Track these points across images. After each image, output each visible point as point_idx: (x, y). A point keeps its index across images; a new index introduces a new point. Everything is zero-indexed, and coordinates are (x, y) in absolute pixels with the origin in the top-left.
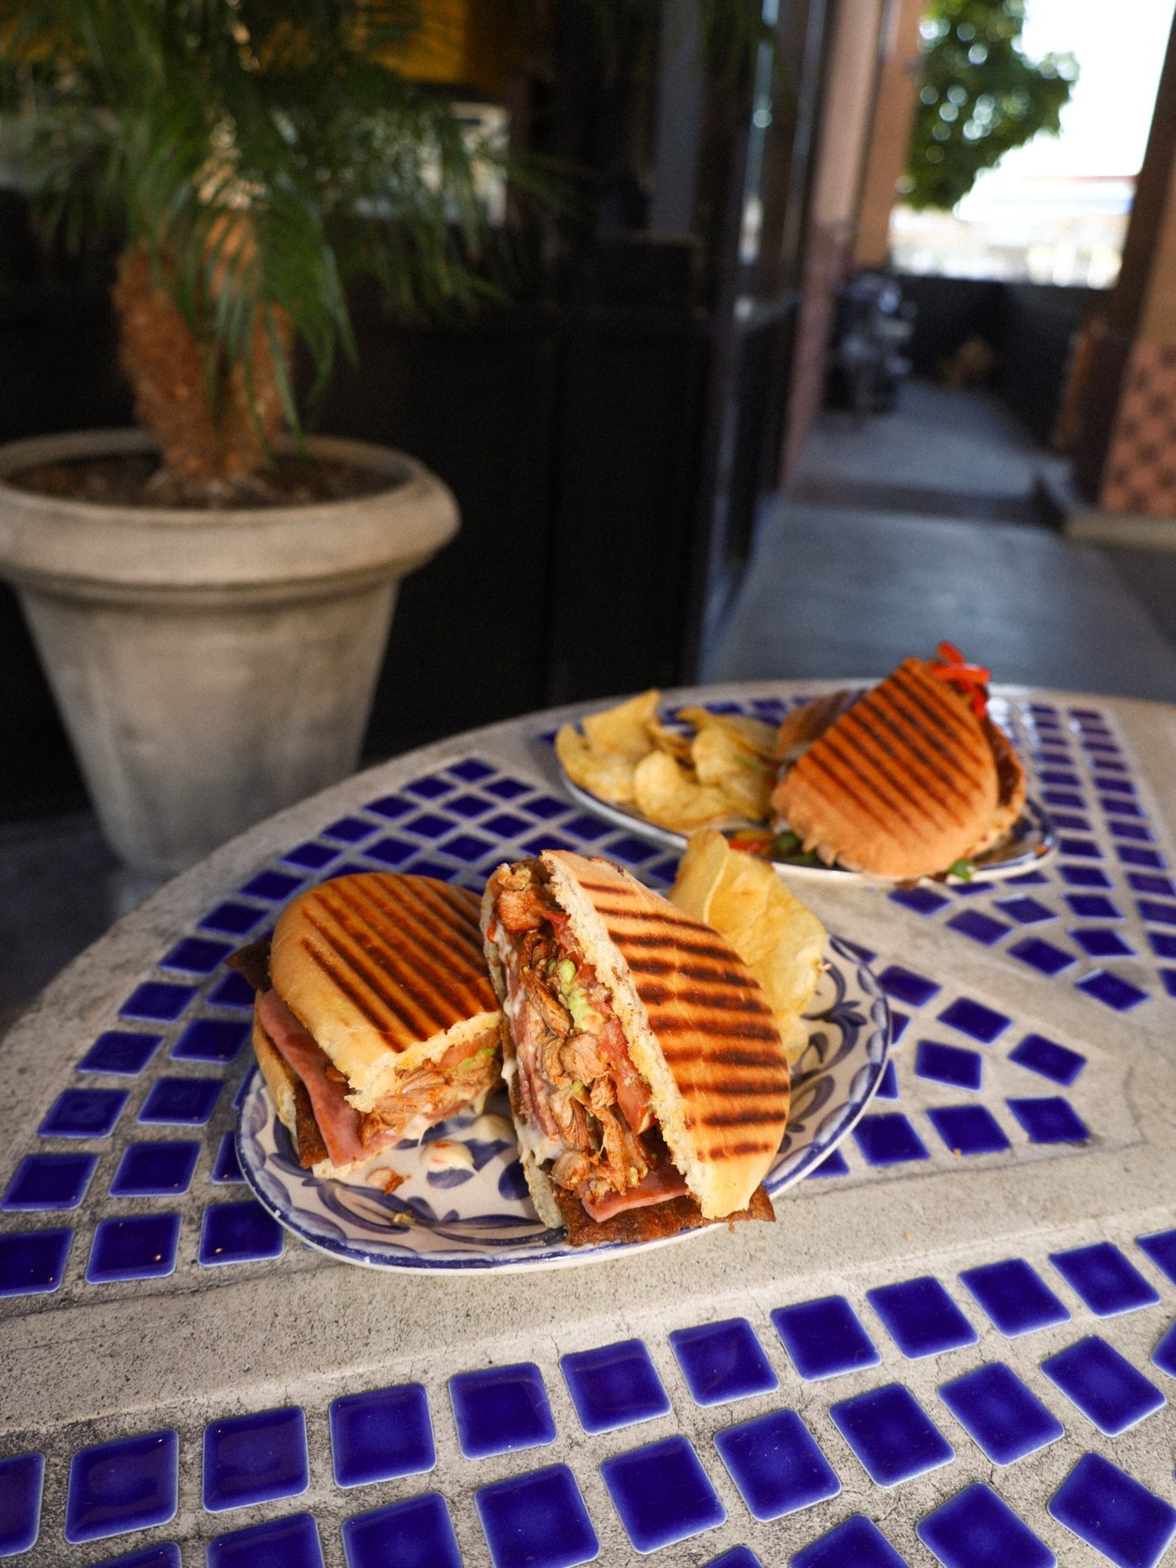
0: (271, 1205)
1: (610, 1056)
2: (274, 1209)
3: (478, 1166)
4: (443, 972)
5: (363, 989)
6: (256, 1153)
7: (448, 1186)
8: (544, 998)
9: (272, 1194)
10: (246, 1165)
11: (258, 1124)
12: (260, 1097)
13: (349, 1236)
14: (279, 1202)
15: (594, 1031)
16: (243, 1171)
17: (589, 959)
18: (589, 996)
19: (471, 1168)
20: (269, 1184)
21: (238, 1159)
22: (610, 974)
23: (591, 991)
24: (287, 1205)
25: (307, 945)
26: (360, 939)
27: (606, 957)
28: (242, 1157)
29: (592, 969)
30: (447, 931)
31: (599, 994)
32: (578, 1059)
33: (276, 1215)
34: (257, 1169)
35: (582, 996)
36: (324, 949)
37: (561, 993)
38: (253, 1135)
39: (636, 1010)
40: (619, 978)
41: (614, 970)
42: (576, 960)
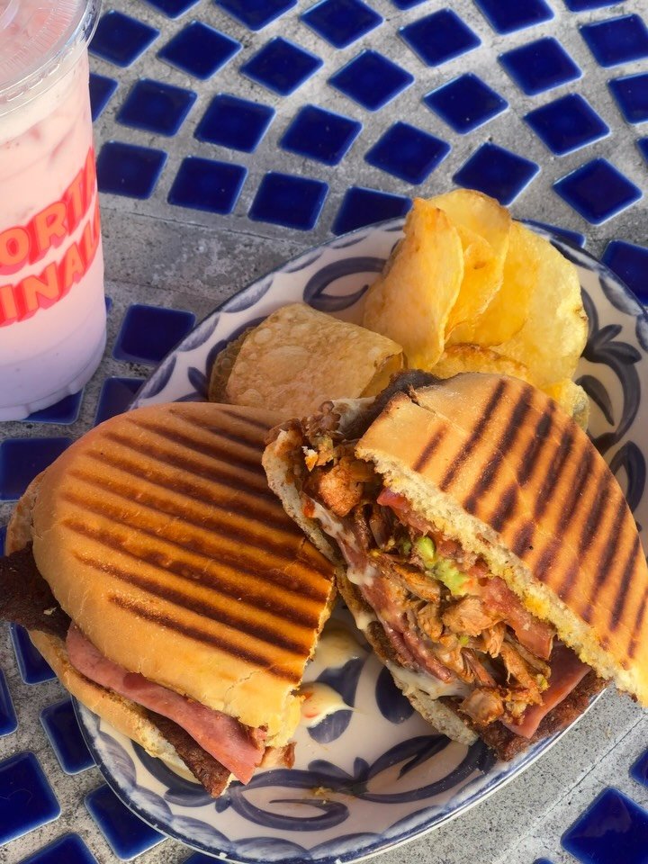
0: (210, 849)
1: (497, 610)
2: (217, 852)
3: (349, 700)
4: (260, 556)
5: (212, 627)
6: (154, 803)
7: (336, 736)
8: (406, 576)
9: (203, 838)
10: (154, 821)
11: (129, 770)
12: (106, 737)
13: (307, 847)
14: (217, 844)
15: (474, 592)
16: (155, 827)
17: (449, 533)
18: (460, 565)
19: (342, 706)
20: (193, 830)
21: (139, 816)
22: (478, 542)
23: (460, 561)
24: (227, 845)
25: (117, 601)
26: (152, 559)
27: (466, 528)
28: (142, 812)
29: (457, 544)
30: (218, 490)
31: (469, 562)
32: (465, 620)
33: (222, 856)
34: (170, 821)
35: (451, 567)
36: (139, 597)
37: (426, 569)
38: (134, 784)
39: (516, 566)
40: (486, 542)
41: (478, 536)
42: (434, 538)
